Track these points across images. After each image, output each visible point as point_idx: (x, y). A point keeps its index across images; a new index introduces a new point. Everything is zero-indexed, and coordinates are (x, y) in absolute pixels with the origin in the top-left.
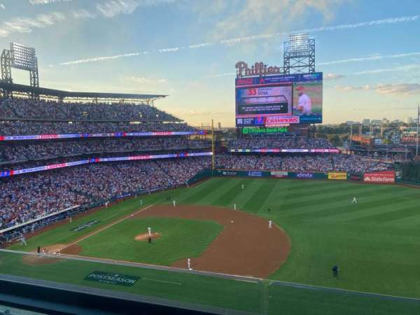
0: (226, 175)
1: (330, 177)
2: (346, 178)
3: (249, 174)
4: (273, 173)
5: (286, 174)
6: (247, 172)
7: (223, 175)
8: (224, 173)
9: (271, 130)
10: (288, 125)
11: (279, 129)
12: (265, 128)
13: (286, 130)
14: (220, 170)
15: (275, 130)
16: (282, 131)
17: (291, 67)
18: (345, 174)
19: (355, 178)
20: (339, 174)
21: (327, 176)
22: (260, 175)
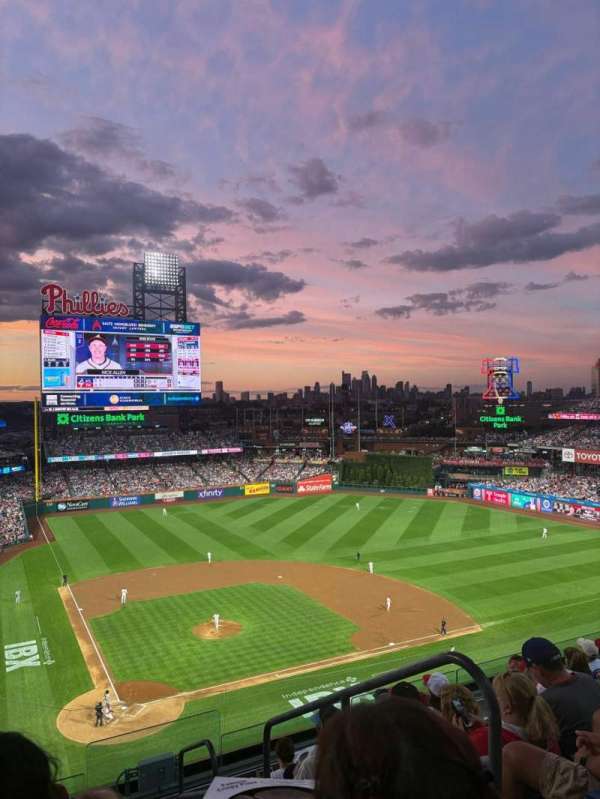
0: (65, 510)
1: (247, 493)
2: (268, 491)
3: (115, 503)
4: (158, 496)
5: (181, 494)
6: (110, 500)
7: (58, 511)
8: (61, 507)
9: (114, 418)
10: (146, 408)
11: (129, 416)
12: (105, 413)
13: (142, 417)
14: (49, 503)
15: (122, 418)
16: (135, 418)
17: (148, 308)
18: (268, 485)
19: (284, 489)
20: (259, 486)
21: (244, 491)
22: (134, 503)
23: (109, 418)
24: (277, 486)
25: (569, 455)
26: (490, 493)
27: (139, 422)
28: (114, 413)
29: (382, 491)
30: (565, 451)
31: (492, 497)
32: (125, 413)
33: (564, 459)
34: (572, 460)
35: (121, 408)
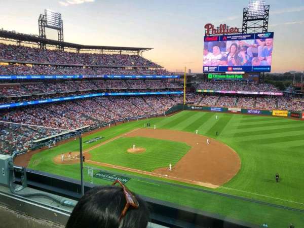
1: (274, 114)
2: (287, 115)
3: (212, 109)
4: (229, 109)
5: (240, 110)
6: (210, 108)
7: (191, 109)
8: (193, 108)
9: (230, 77)
10: (243, 73)
11: (236, 76)
12: (226, 74)
13: (241, 77)
14: (189, 106)
15: (233, 76)
16: (238, 77)
17: (248, 28)
18: (287, 112)
19: (295, 115)
20: (282, 112)
21: (272, 113)
22: (220, 110)
23: (227, 76)
24: (292, 113)
27: (240, 79)
28: (229, 75)
32: (234, 75)
35: (232, 73)
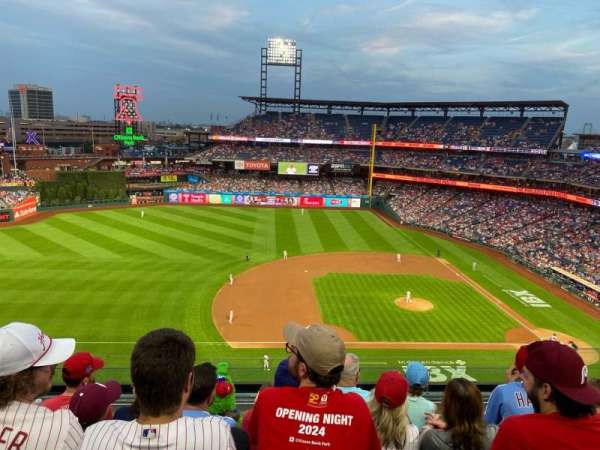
25: (240, 165)
26: (187, 196)
29: (90, 206)
30: (236, 162)
31: (189, 199)
33: (236, 167)
34: (242, 168)
